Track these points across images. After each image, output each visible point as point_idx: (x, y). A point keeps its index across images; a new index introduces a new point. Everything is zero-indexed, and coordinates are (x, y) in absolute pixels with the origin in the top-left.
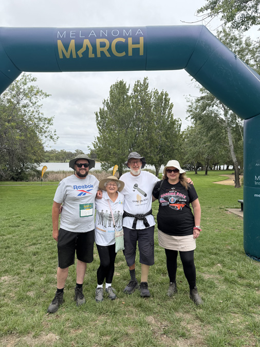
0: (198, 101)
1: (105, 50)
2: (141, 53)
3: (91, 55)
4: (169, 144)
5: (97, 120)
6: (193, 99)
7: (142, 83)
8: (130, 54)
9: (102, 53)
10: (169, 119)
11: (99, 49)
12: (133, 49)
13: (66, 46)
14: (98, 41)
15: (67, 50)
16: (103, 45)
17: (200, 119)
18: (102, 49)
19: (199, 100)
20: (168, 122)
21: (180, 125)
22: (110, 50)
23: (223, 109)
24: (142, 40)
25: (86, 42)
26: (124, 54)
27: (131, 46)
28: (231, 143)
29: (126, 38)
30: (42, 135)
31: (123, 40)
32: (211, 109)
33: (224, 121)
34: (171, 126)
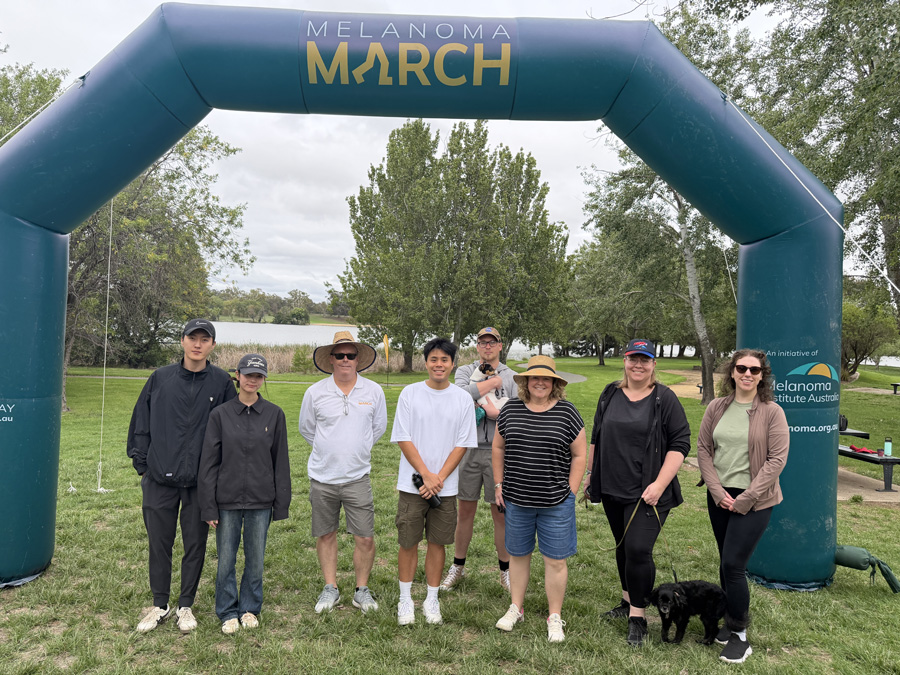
0: (613, 181)
1: (419, 69)
2: (504, 80)
3: (385, 79)
4: (534, 286)
5: (353, 216)
6: (602, 177)
7: (472, 131)
8: (478, 80)
10: (537, 224)
12: (486, 71)
14: (404, 48)
15: (328, 64)
16: (414, 58)
17: (618, 227)
18: (412, 67)
19: (615, 180)
20: (534, 230)
21: (566, 241)
23: (676, 203)
25: (376, 49)
26: (462, 80)
28: (693, 290)
30: (212, 252)
31: (463, 49)
32: (645, 204)
33: (679, 236)
34: (540, 241)
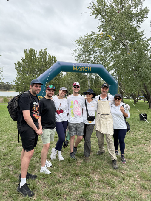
1: (83, 69)
3: (80, 70)
7: (44, 51)
9: (82, 70)
11: (82, 69)
13: (75, 68)
16: (83, 68)
22: (84, 69)
24: (91, 68)
27: (89, 69)
29: (88, 67)
